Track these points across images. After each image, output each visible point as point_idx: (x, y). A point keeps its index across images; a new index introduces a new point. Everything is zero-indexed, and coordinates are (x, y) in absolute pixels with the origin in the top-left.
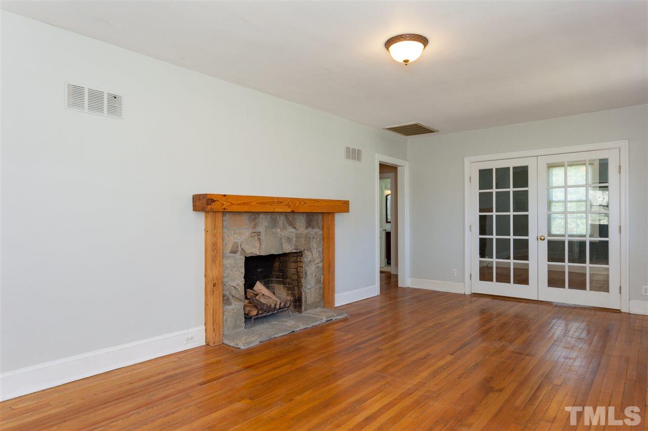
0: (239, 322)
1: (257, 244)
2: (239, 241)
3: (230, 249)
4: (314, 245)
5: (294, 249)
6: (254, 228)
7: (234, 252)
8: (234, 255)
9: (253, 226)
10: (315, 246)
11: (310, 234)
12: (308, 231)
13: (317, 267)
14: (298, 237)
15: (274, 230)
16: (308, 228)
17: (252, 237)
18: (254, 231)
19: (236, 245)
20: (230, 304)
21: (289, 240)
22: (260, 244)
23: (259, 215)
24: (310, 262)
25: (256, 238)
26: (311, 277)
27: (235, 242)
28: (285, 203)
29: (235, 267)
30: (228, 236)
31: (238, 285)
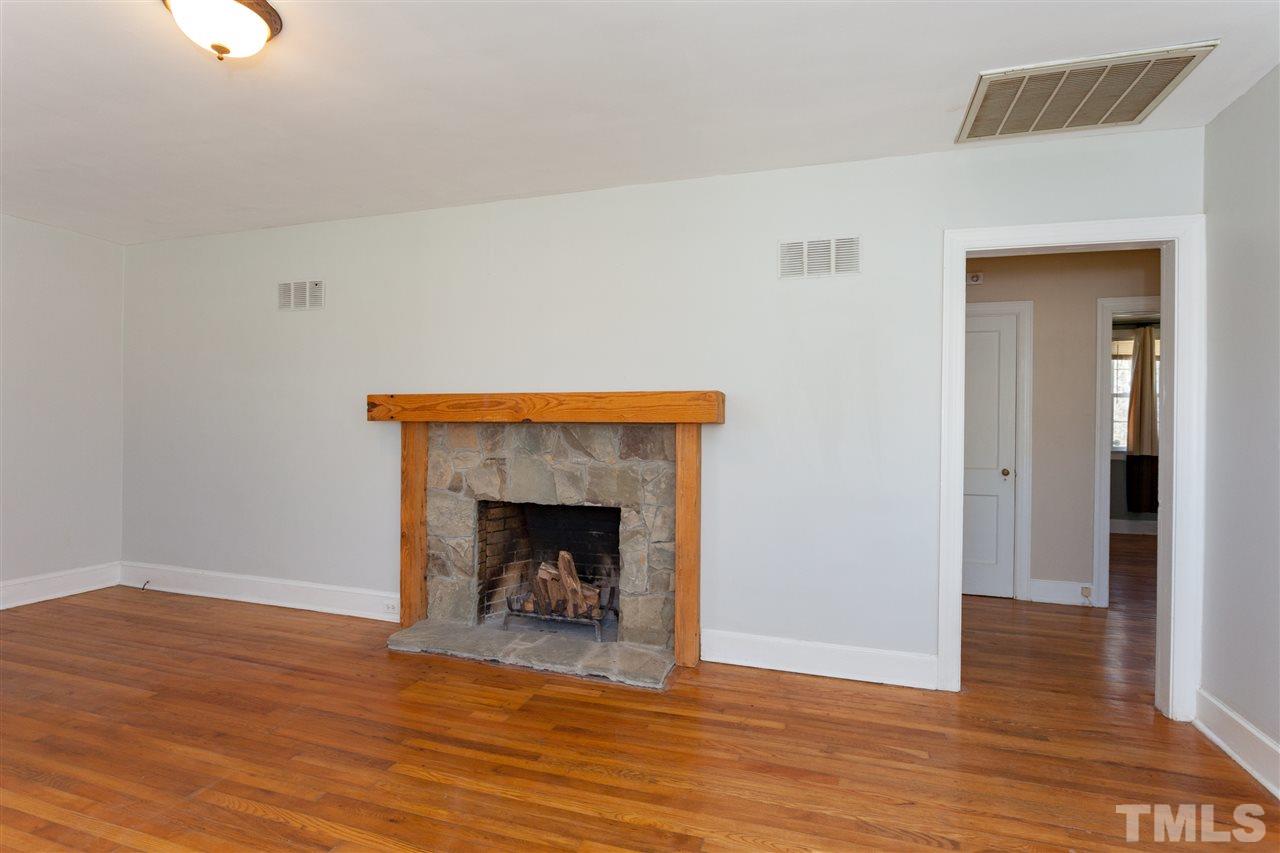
0: (462, 610)
1: (497, 481)
2: (463, 471)
3: (448, 482)
4: (648, 496)
5: (588, 501)
6: (492, 450)
7: (455, 488)
8: (454, 494)
9: (489, 447)
10: (650, 498)
11: (633, 471)
12: (626, 464)
13: (660, 550)
14: (597, 474)
15: (535, 457)
16: (630, 456)
17: (485, 465)
18: (493, 455)
19: (458, 478)
20: (447, 574)
21: (574, 479)
22: (503, 481)
23: (504, 427)
24: (634, 533)
25: (495, 469)
26: (635, 570)
27: (456, 473)
28: (509, 404)
29: (456, 514)
30: (445, 461)
31: (460, 545)
